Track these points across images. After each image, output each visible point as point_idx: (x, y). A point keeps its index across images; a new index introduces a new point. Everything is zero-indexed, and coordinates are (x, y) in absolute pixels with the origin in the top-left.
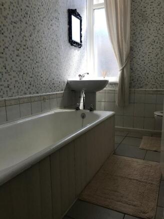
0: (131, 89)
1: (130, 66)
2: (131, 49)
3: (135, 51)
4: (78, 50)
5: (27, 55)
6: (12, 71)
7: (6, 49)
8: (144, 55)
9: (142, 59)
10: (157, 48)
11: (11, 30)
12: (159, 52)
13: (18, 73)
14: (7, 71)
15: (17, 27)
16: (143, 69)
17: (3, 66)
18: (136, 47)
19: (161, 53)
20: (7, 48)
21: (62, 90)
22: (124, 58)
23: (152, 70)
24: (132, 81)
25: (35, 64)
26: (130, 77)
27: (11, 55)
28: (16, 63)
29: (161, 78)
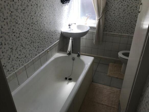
0: (104, 32)
1: (105, 17)
2: (107, 4)
3: (109, 6)
4: (67, 5)
5: (34, 29)
6: (26, 45)
7: (21, 33)
8: (115, 9)
9: (113, 12)
10: (125, 5)
11: (22, 17)
12: (126, 8)
13: (30, 45)
14: (23, 47)
15: (26, 13)
16: (113, 20)
17: (21, 45)
18: (110, 2)
19: (127, 9)
20: (21, 31)
21: (58, 40)
22: (101, 11)
23: (120, 21)
24: (105, 27)
25: (40, 32)
26: (104, 24)
27: (24, 35)
28: (28, 39)
29: (125, 27)
